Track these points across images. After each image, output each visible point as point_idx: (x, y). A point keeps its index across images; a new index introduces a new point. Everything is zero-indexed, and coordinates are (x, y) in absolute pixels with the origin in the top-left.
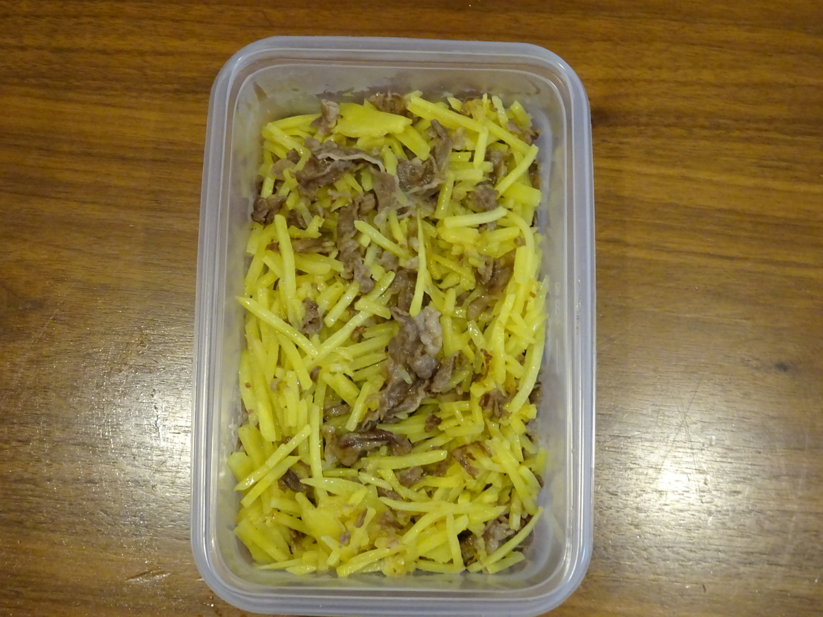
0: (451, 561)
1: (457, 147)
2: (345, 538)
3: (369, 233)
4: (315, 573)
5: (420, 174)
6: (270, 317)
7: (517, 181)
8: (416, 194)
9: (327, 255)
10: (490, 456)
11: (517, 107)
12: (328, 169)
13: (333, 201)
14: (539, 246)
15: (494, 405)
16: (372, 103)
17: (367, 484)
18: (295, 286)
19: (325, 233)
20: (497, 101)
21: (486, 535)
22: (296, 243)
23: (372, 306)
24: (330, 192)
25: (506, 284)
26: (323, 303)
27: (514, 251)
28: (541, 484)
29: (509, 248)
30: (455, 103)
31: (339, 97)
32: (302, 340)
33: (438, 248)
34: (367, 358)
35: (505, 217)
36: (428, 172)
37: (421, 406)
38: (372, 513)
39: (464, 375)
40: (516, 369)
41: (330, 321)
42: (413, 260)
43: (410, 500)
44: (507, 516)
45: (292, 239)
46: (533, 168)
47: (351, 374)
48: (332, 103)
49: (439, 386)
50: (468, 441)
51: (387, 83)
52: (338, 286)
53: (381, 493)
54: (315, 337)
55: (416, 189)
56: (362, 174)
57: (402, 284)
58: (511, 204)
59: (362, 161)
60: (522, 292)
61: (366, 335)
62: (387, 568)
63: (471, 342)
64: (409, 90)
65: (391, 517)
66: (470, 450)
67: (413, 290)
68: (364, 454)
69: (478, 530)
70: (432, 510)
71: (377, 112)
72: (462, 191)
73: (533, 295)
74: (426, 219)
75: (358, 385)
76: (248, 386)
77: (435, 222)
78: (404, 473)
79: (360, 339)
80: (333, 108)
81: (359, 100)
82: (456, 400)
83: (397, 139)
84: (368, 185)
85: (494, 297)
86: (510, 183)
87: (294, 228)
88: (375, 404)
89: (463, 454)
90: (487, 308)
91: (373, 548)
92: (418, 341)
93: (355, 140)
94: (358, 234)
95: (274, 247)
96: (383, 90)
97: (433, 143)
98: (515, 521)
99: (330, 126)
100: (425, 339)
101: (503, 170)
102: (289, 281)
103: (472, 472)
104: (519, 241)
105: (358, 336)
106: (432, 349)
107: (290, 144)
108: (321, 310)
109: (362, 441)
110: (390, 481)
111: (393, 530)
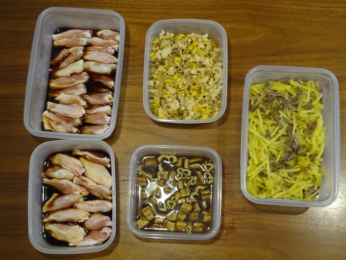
0: (300, 197)
1: (303, 94)
2: (275, 188)
3: (282, 114)
4: (266, 198)
5: (294, 100)
6: (257, 134)
7: (317, 102)
8: (292, 105)
9: (270, 119)
10: (311, 170)
11: (317, 83)
12: (272, 98)
13: (272, 106)
14: (323, 119)
15: (312, 158)
16: (281, 82)
17: (281, 176)
18: (263, 127)
19: (270, 114)
20: (312, 82)
21: (309, 191)
22: (262, 116)
23: (282, 132)
24: (271, 104)
25: (315, 128)
26: (270, 131)
27: (317, 120)
28: (323, 179)
29: (315, 119)
30: (302, 82)
31: (272, 80)
32: (265, 140)
33: (298, 118)
34: (280, 145)
35: (314, 111)
36: (296, 99)
37: (294, 157)
38: (282, 183)
39: (305, 150)
40: (318, 149)
41: (272, 135)
42: (292, 121)
43: (291, 180)
44: (314, 187)
45: (262, 115)
46: (321, 99)
47: (276, 148)
48: (271, 81)
49: (299, 152)
50: (305, 166)
51: (286, 77)
52: (273, 127)
53: (284, 178)
54: (268, 139)
55: (293, 104)
56: (280, 99)
57: (290, 126)
58: (315, 108)
59: (280, 96)
60: (320, 129)
61: (280, 139)
62: (285, 196)
63: (307, 142)
64: (291, 79)
65: (286, 184)
66: (306, 169)
67: (292, 129)
68: (279, 168)
69: (306, 189)
70: (296, 183)
71: (282, 84)
72: (304, 104)
73: (322, 131)
74: (295, 111)
75: (278, 151)
76: (251, 151)
77: (297, 112)
78: (289, 173)
79: (279, 140)
80: (271, 82)
81: (277, 81)
82: (302, 156)
83: (287, 91)
84: (281, 102)
85: (312, 131)
86: (315, 103)
87: (262, 112)
88: (283, 156)
89: (304, 170)
90: (310, 134)
91: (282, 191)
92: (294, 141)
93: (277, 91)
94: (279, 114)
95: (257, 117)
96: (284, 79)
97: (297, 92)
98: (316, 188)
99: (270, 87)
100: (295, 141)
101: (313, 99)
102: (261, 125)
103: (306, 174)
104: (318, 117)
105: (278, 140)
106: (297, 143)
107: (258, 92)
108: (270, 132)
109: (280, 165)
110: (286, 175)
111: (286, 187)
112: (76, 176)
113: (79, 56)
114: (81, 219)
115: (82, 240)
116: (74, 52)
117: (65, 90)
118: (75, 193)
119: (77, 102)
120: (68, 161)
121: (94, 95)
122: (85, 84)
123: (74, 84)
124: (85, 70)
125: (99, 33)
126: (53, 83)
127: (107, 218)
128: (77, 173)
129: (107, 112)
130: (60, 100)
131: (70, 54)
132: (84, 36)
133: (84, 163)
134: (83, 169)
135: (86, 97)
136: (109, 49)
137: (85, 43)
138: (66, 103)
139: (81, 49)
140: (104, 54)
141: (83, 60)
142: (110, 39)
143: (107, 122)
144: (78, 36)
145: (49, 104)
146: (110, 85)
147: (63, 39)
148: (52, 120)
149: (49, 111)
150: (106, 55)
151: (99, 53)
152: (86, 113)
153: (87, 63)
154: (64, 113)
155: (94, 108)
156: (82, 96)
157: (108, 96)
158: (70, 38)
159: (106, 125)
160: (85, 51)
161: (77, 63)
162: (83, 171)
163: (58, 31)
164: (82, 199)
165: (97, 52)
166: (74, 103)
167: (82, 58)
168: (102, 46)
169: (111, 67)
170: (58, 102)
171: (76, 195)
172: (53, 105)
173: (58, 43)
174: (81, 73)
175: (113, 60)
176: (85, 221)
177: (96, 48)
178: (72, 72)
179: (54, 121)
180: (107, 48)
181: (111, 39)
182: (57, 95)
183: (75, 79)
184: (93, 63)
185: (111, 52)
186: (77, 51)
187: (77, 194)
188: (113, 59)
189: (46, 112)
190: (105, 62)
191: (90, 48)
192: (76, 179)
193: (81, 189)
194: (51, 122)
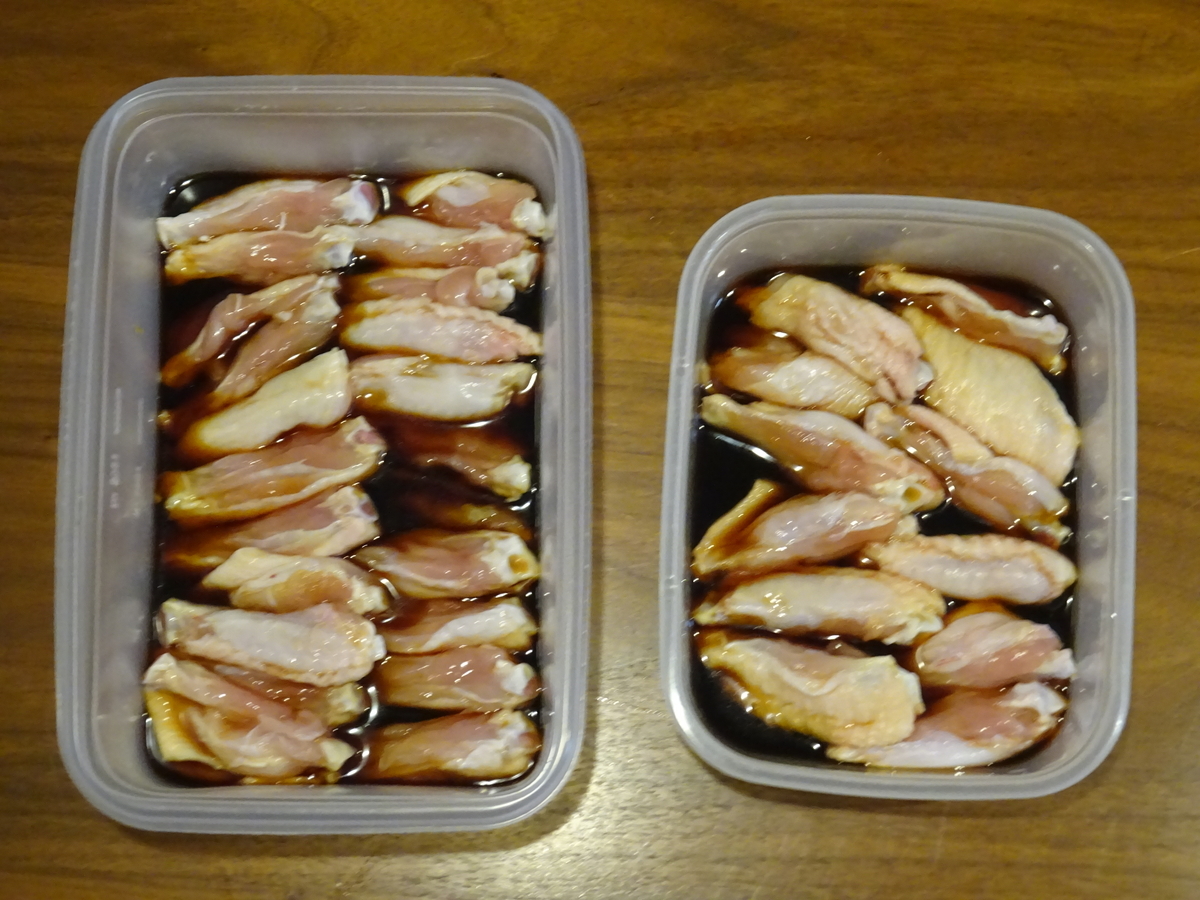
112: (881, 400)
113: (317, 328)
114: (902, 627)
115: (907, 735)
116: (287, 310)
117: (257, 527)
118: (878, 486)
119: (334, 597)
120: (844, 319)
121: (425, 544)
122: (366, 484)
123: (307, 492)
124: (357, 409)
125: (416, 194)
126: (183, 489)
127: (1042, 632)
128: (893, 384)
129: (505, 638)
130: (235, 589)
131: (264, 320)
132: (337, 218)
133: (927, 339)
134: (923, 365)
135: (380, 560)
136: (487, 281)
137: (345, 258)
138: (272, 602)
139: (323, 289)
140: (457, 312)
141: (342, 352)
142: (483, 224)
143: (511, 695)
144: (303, 216)
145: (176, 610)
146: (507, 486)
147: (216, 236)
148: (201, 707)
149: (177, 651)
150: (470, 318)
151: (428, 309)
152: (389, 653)
153: (369, 365)
154: (269, 665)
155: (429, 620)
156: (353, 556)
157: (502, 552)
158: (261, 229)
159: (505, 716)
160: (348, 297)
161: (310, 370)
162: (923, 379)
163: (188, 195)
164: (910, 525)
165: (414, 303)
166: (317, 603)
167: (333, 340)
168: (444, 266)
169: (504, 383)
170: (220, 599)
171: (882, 500)
172: (199, 619)
173: (190, 261)
174: (334, 427)
175: (513, 341)
176: (922, 639)
177: (406, 279)
178: (287, 425)
179: (215, 708)
180: (473, 275)
181: (492, 222)
182: (211, 560)
183: (305, 463)
184: (399, 363)
185: (498, 296)
186: (304, 299)
187: (893, 495)
188: (513, 334)
189: (165, 663)
190: (465, 354)
191: (374, 282)
192: (880, 414)
193: (910, 471)
194: (197, 719)
